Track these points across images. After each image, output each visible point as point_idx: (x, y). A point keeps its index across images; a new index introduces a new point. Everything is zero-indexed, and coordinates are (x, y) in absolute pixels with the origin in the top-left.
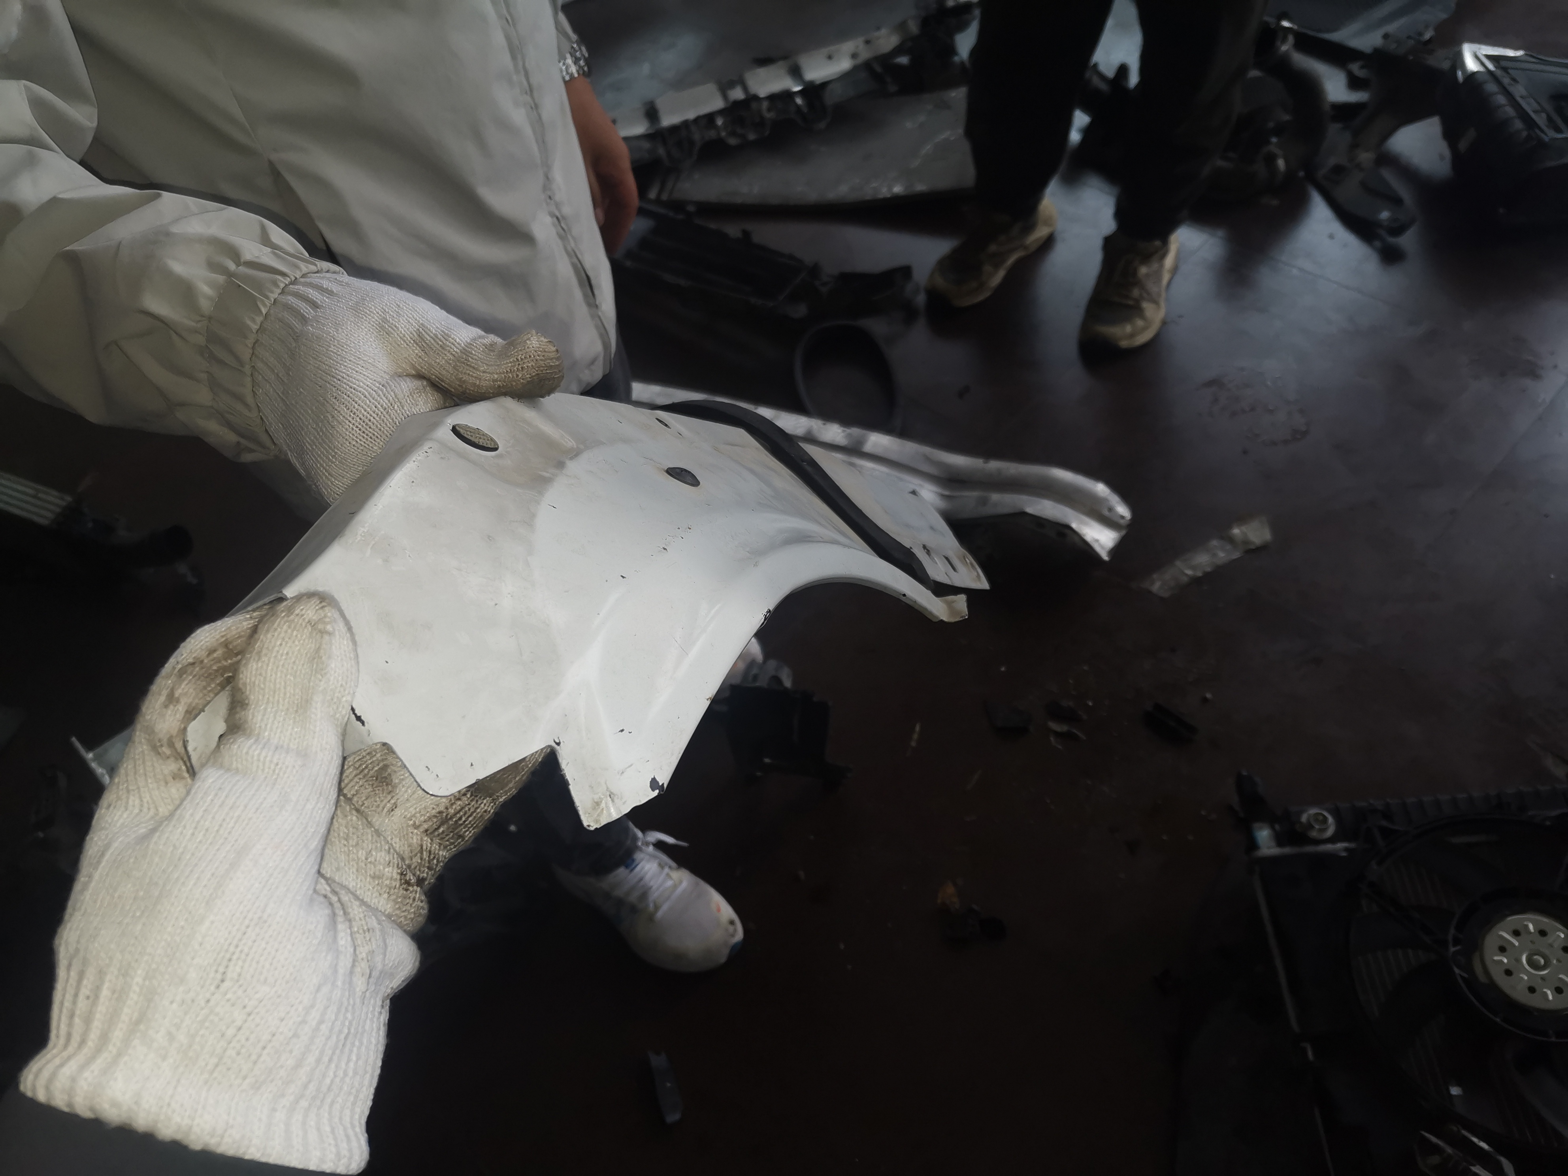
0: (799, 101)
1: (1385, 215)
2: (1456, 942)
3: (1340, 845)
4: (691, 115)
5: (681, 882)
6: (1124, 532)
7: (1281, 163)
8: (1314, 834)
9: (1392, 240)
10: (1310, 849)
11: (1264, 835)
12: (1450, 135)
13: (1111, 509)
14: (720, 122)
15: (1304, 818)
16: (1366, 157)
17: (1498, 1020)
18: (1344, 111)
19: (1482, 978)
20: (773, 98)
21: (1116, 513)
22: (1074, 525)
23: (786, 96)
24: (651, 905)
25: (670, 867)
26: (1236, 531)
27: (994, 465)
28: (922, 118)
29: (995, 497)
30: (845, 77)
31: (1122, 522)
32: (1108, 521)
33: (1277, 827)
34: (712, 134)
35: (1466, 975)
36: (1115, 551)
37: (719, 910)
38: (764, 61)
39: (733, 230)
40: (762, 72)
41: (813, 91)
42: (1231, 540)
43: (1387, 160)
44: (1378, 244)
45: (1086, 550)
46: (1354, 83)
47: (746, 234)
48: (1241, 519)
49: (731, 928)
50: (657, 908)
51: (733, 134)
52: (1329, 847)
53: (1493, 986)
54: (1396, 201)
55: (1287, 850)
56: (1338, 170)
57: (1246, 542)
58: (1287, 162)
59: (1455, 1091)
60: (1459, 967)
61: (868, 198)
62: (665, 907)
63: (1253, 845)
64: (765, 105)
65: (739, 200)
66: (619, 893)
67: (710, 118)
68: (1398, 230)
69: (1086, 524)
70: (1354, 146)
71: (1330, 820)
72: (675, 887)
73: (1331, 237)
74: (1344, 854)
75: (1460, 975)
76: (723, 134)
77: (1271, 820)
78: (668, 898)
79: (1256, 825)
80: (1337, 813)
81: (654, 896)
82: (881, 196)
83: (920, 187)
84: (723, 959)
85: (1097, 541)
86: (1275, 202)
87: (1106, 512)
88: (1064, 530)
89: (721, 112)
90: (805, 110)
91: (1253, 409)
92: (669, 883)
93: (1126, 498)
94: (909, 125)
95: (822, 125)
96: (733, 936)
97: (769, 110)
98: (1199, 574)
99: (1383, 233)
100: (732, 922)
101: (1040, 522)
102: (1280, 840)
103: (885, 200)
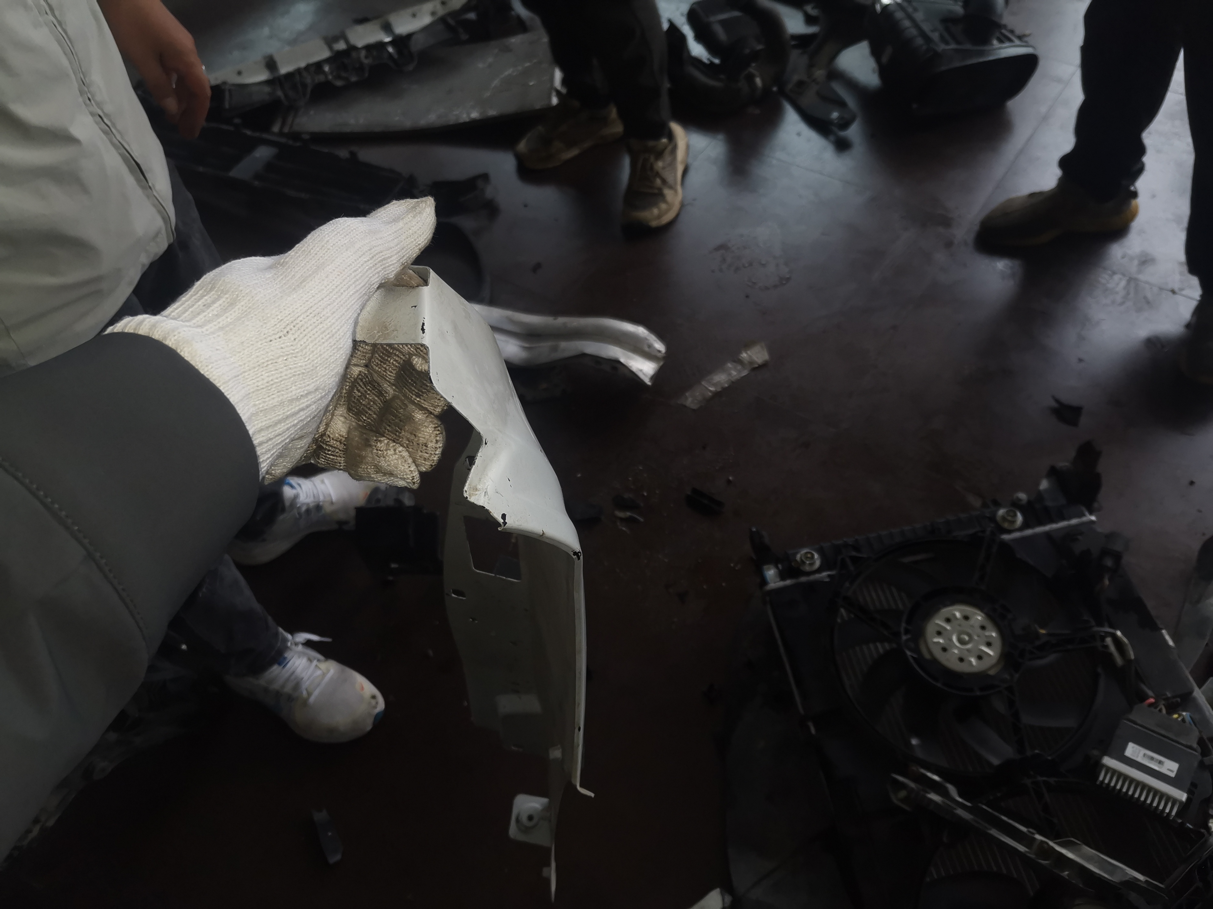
0: (390, 49)
1: (835, 115)
2: (907, 632)
3: (825, 574)
4: (303, 64)
5: (328, 671)
6: (661, 363)
7: (758, 81)
8: (807, 568)
9: (843, 134)
10: (803, 579)
11: (771, 573)
12: (876, 53)
13: (650, 346)
14: (327, 68)
15: (798, 557)
16: (820, 73)
17: (939, 685)
18: (802, 41)
19: (927, 656)
20: (369, 48)
21: (655, 348)
22: (622, 360)
23: (381, 45)
24: (305, 693)
25: (319, 660)
26: (744, 355)
27: (561, 320)
28: (490, 60)
29: (563, 344)
30: (426, 29)
31: (659, 355)
32: (649, 355)
33: (780, 566)
34: (321, 78)
35: (915, 656)
36: (656, 377)
37: (362, 688)
38: (362, 21)
39: (343, 153)
40: (360, 28)
41: (401, 42)
42: (740, 362)
43: (836, 75)
44: (832, 138)
45: (633, 378)
46: (810, 20)
47: (353, 155)
48: (747, 346)
49: (373, 702)
50: (309, 694)
51: (339, 77)
52: (817, 576)
53: (935, 661)
54: (841, 104)
55: (788, 582)
56: (801, 84)
57: (751, 363)
58: (763, 80)
59: (914, 742)
60: (910, 650)
61: (451, 123)
62: (316, 693)
63: (764, 582)
64: (363, 53)
65: (348, 130)
66: (276, 686)
67: (318, 66)
68: (845, 124)
69: (631, 359)
70: (811, 66)
71: (816, 556)
72: (324, 675)
73: (799, 134)
74: (827, 580)
75: (912, 656)
76: (330, 77)
77: (775, 562)
78: (318, 685)
79: (765, 567)
80: (821, 552)
81: (305, 685)
82: (461, 121)
83: (492, 112)
84: (369, 727)
85: (641, 370)
86: (757, 111)
87: (646, 349)
88: (616, 364)
89: (327, 61)
90: (396, 56)
91: (751, 264)
92: (319, 672)
93: (661, 337)
94: (480, 65)
95: (411, 67)
96: (375, 707)
97: (366, 57)
98: (719, 389)
99: (835, 129)
100: (374, 697)
101: (598, 360)
102: (782, 576)
103: (465, 124)
